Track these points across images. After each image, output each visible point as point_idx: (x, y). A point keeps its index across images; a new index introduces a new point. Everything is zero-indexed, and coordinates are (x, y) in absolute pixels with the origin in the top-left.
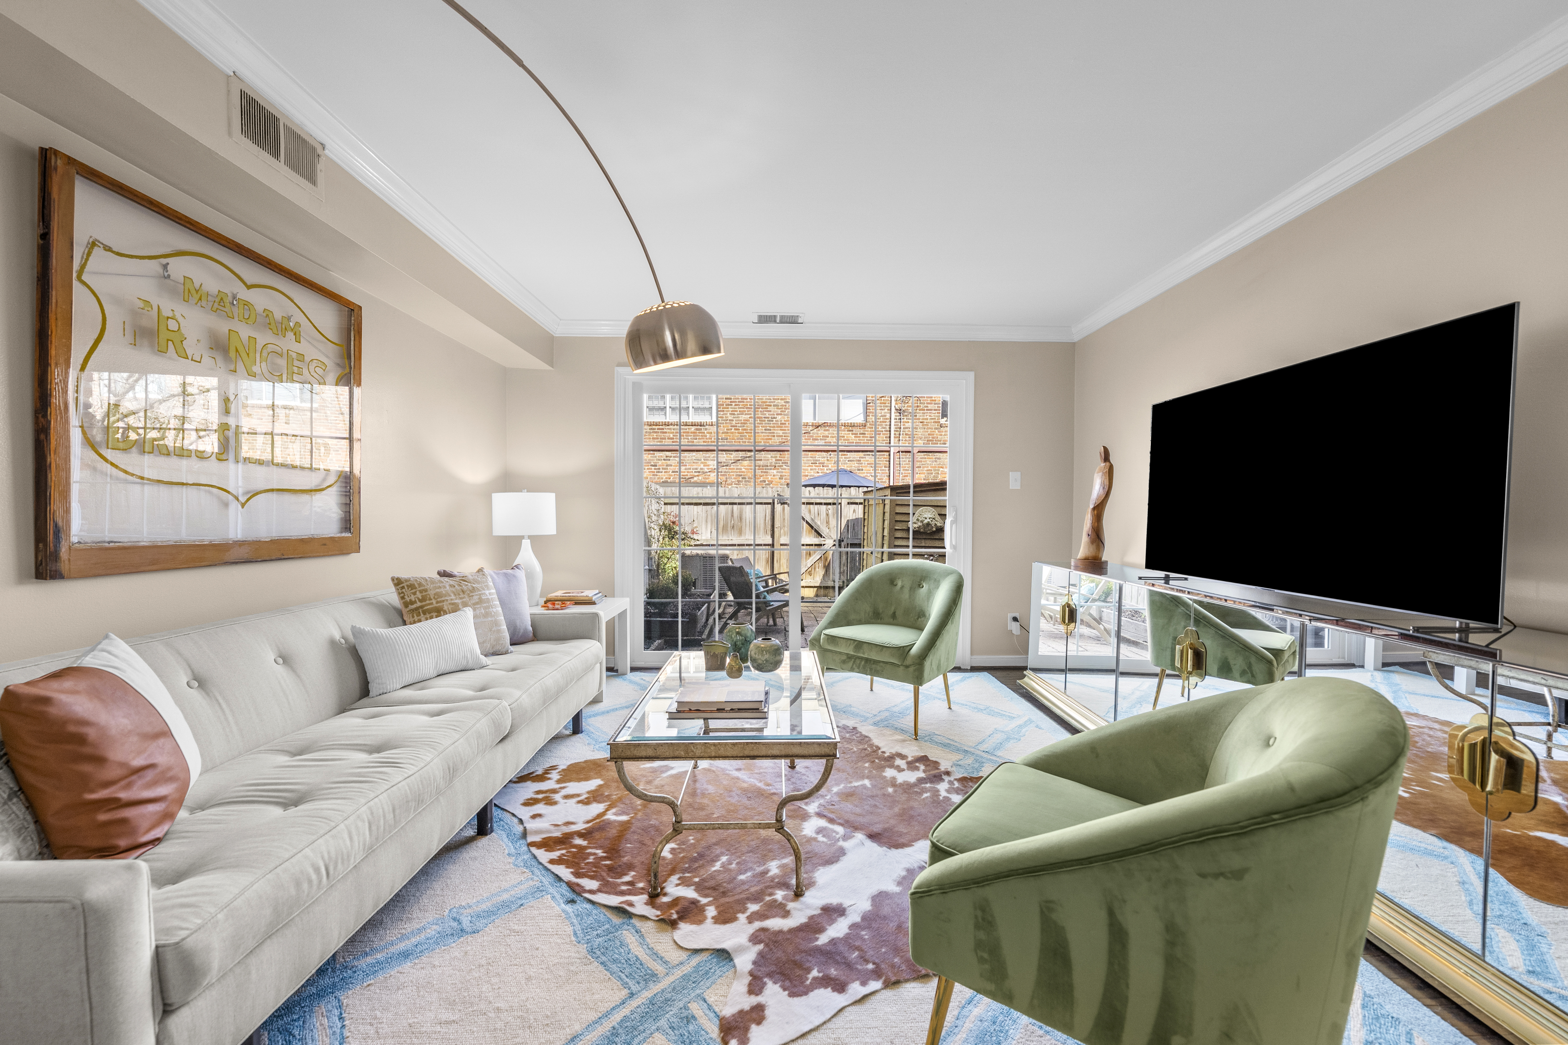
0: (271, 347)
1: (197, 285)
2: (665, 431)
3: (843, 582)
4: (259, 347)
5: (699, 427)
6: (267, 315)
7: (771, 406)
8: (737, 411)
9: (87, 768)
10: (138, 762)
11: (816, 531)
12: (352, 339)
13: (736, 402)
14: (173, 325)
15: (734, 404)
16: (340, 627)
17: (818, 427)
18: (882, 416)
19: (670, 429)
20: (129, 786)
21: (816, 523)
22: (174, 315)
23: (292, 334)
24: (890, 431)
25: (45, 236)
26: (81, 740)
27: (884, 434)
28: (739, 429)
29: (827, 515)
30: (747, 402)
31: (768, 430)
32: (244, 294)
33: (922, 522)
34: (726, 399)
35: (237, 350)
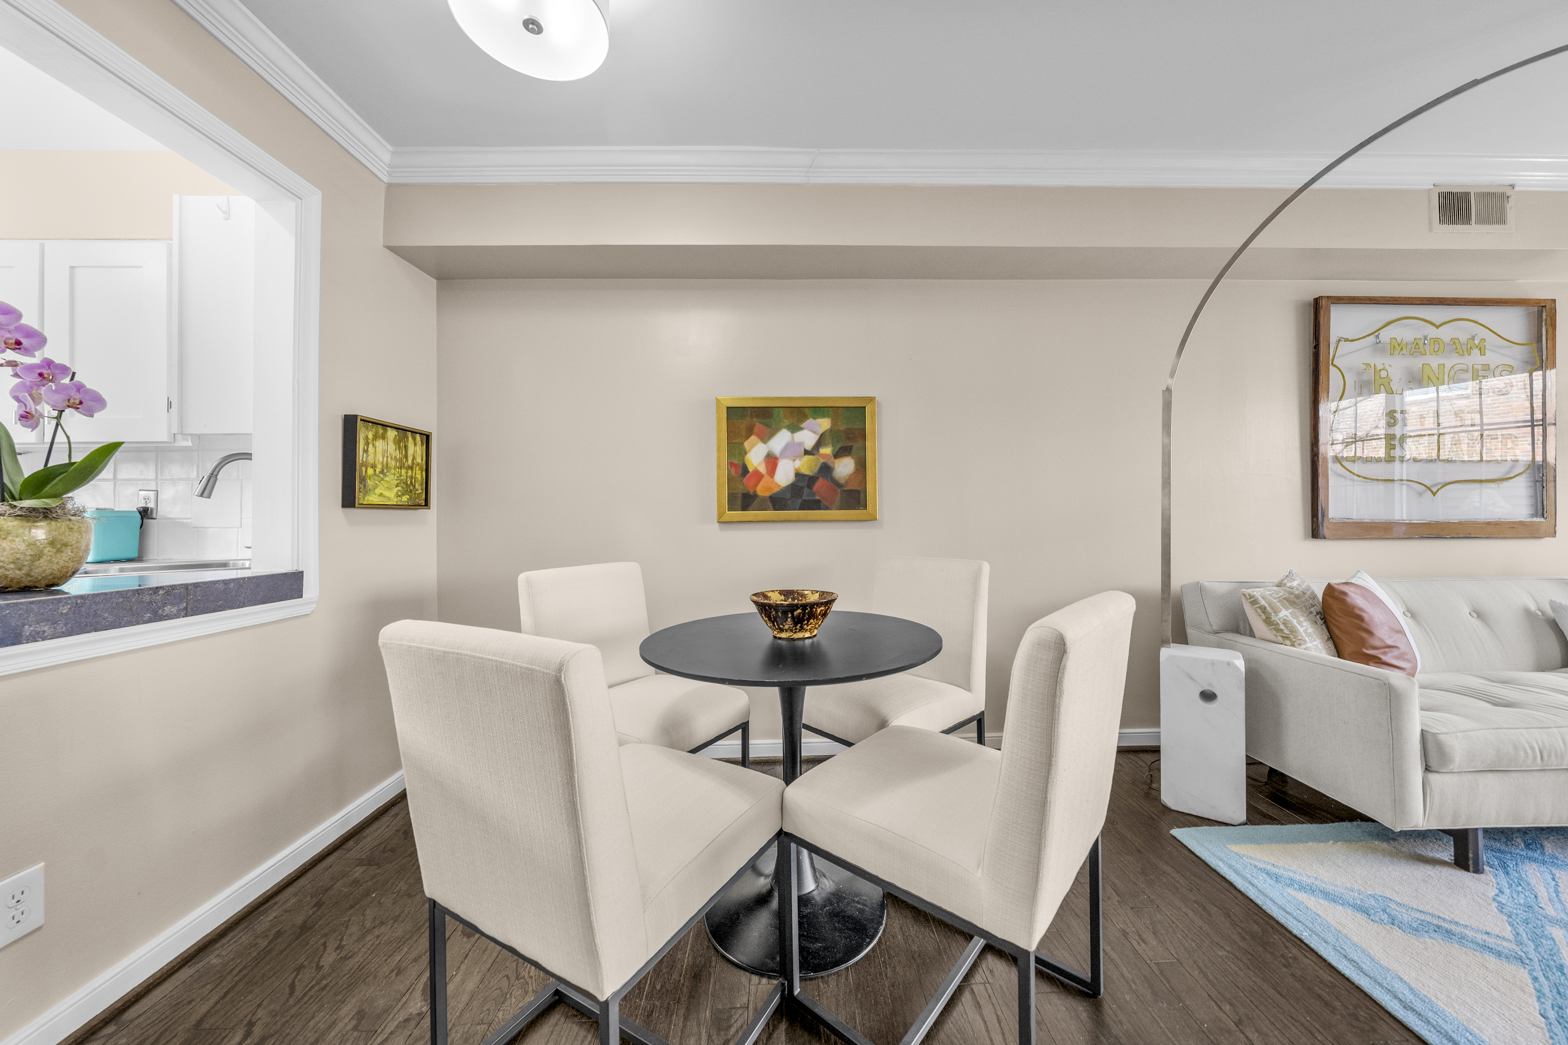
0: (1457, 368)
1: (1399, 340)
4: (1447, 370)
6: (1454, 343)
9: (1365, 635)
10: (1389, 642)
12: (1544, 333)
14: (1383, 374)
16: (1535, 600)
20: (1385, 653)
22: (1384, 367)
23: (1477, 350)
25: (1317, 347)
26: (1361, 619)
32: (1432, 332)
35: (1429, 378)
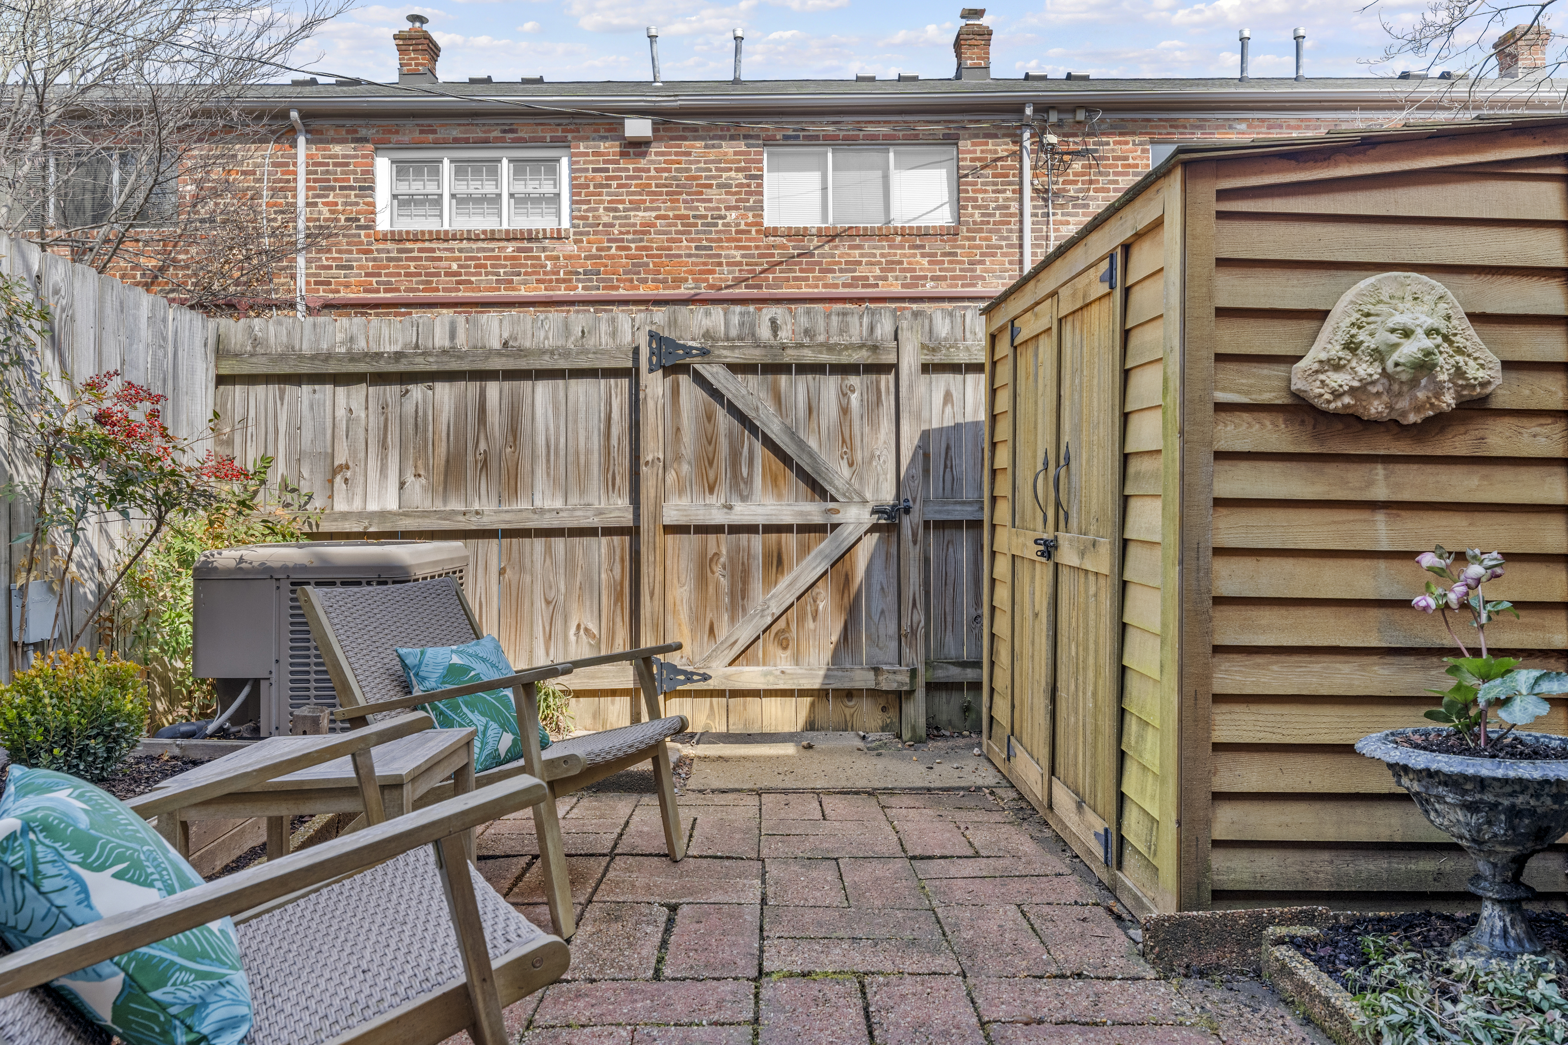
2: (438, 254)
3: (913, 673)
5: (526, 244)
7: (710, 186)
8: (622, 202)
11: (802, 474)
13: (621, 178)
15: (614, 183)
17: (833, 238)
18: (998, 208)
19: (452, 250)
21: (801, 445)
24: (1021, 246)
27: (1004, 255)
28: (629, 248)
29: (845, 410)
30: (648, 178)
31: (705, 248)
33: (1378, 355)
34: (595, 170)
